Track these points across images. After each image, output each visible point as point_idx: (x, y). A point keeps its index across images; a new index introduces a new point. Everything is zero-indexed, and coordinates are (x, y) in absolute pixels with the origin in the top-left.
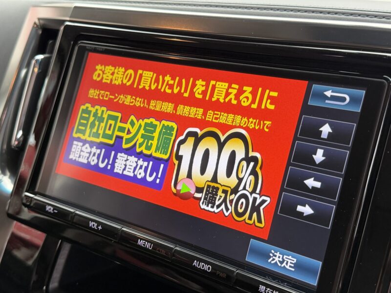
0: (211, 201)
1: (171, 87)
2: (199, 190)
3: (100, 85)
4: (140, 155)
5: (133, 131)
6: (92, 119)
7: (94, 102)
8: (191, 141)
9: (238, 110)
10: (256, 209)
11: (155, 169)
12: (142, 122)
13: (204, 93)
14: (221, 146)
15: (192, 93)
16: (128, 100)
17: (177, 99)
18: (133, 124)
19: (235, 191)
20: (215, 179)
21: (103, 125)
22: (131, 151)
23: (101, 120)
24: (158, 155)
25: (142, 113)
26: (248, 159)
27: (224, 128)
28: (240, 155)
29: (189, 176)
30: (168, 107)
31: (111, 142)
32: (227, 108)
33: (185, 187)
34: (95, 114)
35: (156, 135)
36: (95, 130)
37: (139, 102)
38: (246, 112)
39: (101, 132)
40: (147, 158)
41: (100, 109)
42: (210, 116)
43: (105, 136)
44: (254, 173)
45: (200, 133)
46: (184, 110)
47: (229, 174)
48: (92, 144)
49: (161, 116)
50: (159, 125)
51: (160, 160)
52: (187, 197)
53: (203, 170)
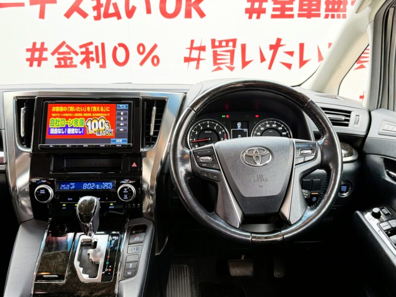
0: (99, 134)
1: (80, 110)
2: (95, 132)
3: (55, 112)
4: (75, 128)
5: (71, 122)
6: (55, 122)
7: (55, 117)
8: (90, 121)
9: (100, 112)
10: (110, 132)
11: (81, 130)
12: (74, 120)
13: (90, 110)
14: (98, 121)
15: (87, 110)
16: (67, 115)
17: (83, 112)
18: (70, 120)
19: (105, 130)
20: (99, 129)
21: (60, 122)
22: (72, 127)
23: (59, 121)
24: (81, 127)
25: (72, 118)
26: (106, 123)
27: (98, 117)
28: (104, 122)
29: (92, 129)
30: (80, 115)
31: (65, 126)
32: (97, 112)
33: (91, 132)
34: (56, 120)
35: (79, 122)
36: (57, 124)
37: (70, 115)
38: (103, 112)
39: (60, 124)
40: (78, 128)
41: (58, 119)
42: (94, 115)
43: (61, 125)
44: (108, 125)
45: (92, 119)
46: (86, 115)
47: (102, 126)
48: (58, 128)
49: (79, 117)
50: (79, 120)
51: (82, 128)
52: (92, 134)
53: (95, 127)
